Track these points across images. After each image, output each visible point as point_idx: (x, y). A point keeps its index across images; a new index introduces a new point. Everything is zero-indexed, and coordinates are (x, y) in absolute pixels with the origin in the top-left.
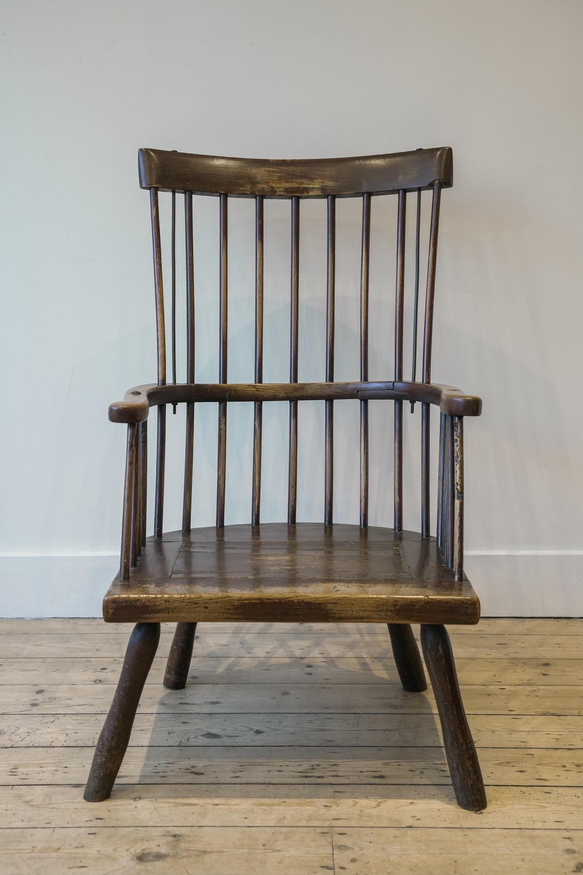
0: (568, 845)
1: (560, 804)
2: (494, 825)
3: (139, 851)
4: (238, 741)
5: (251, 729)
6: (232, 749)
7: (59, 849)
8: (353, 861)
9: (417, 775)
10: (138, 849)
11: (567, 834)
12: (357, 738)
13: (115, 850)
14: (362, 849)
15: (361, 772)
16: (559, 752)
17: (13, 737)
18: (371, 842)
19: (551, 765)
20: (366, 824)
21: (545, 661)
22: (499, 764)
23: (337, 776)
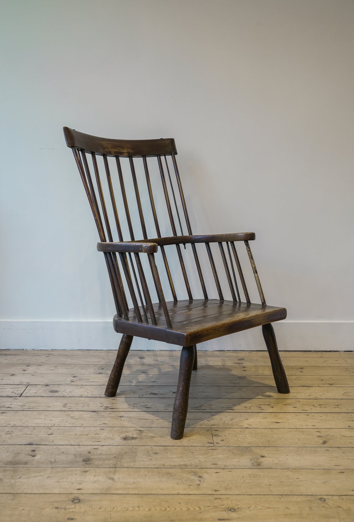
0: (319, 434)
1: (314, 419)
2: (285, 427)
3: (124, 436)
4: (166, 396)
5: (172, 392)
6: (163, 399)
7: (87, 435)
8: (222, 440)
9: (248, 409)
10: (124, 435)
11: (318, 430)
12: (220, 395)
13: (113, 435)
14: (226, 436)
15: (223, 408)
16: (311, 400)
17: (64, 393)
18: (229, 434)
19: (308, 405)
20: (226, 427)
21: (301, 367)
22: (285, 405)
23: (212, 409)
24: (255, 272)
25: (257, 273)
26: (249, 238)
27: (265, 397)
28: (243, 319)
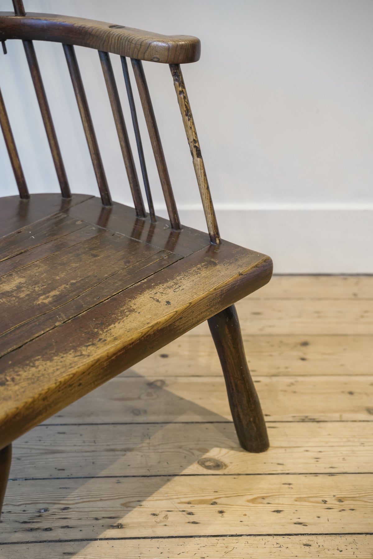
9: (160, 522)
12: (93, 463)
15: (97, 519)
16: (320, 479)
19: (311, 499)
21: (303, 339)
22: (253, 501)
23: (67, 527)
24: (195, 153)
25: (199, 154)
26: (181, 58)
27: (208, 468)
28: (153, 326)
